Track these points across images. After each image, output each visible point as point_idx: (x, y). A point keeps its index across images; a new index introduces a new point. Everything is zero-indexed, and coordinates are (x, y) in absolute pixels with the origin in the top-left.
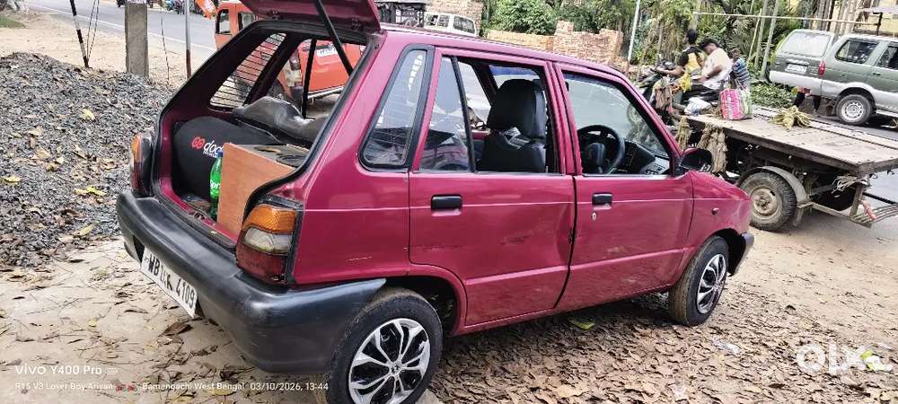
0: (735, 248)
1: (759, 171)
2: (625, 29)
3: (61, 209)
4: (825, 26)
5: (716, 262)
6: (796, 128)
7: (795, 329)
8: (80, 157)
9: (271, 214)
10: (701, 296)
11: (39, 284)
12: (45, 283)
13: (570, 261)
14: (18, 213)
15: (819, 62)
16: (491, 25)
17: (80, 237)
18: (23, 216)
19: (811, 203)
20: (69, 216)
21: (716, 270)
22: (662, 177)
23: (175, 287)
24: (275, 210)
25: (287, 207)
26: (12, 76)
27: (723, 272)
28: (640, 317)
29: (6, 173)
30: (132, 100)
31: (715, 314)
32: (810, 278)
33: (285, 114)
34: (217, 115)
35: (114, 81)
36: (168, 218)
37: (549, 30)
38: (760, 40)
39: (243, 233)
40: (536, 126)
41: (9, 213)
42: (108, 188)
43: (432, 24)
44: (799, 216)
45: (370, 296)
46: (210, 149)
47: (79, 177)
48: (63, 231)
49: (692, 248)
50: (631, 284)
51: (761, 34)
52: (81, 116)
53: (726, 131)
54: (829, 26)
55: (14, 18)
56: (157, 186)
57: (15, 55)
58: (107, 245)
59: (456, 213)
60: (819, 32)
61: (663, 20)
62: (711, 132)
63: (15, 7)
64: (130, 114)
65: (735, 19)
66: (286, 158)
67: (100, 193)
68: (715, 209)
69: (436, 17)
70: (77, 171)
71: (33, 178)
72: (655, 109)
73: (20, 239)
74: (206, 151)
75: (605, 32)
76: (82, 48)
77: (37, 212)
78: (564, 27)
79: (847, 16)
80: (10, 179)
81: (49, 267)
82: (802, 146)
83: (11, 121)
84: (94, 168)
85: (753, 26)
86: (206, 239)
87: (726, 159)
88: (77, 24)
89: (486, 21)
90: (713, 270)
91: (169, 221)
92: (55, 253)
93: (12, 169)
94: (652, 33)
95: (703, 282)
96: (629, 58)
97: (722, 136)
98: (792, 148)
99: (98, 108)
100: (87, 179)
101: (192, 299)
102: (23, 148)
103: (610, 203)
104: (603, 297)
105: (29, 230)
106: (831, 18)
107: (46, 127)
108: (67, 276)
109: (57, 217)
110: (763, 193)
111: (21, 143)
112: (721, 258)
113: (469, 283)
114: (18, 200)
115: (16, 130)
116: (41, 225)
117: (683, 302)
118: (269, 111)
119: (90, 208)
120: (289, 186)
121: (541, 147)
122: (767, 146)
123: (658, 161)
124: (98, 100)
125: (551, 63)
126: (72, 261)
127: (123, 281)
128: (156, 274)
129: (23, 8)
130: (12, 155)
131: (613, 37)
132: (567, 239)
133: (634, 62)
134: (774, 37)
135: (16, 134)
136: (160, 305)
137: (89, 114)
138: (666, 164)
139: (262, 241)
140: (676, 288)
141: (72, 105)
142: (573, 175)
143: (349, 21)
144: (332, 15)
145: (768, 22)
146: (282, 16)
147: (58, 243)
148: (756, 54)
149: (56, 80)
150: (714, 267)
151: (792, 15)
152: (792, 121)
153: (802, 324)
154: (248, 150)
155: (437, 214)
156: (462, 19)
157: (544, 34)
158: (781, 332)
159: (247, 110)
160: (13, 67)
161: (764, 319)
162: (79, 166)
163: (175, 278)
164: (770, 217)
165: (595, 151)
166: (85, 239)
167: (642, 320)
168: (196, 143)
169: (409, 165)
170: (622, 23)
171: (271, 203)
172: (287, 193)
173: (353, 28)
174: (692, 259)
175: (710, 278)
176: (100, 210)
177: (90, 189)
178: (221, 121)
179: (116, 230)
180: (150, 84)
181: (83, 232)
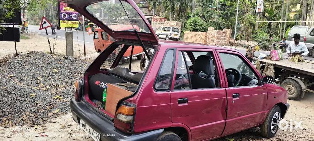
0: (283, 109)
1: (287, 78)
2: (233, 28)
3: (49, 104)
4: (304, 24)
5: (277, 115)
6: (299, 62)
7: (308, 138)
8: (53, 85)
9: (125, 109)
10: (272, 127)
11: (43, 131)
12: (45, 131)
13: (226, 118)
14: (35, 106)
15: (304, 37)
16: (185, 30)
17: (55, 113)
18: (37, 107)
19: (307, 89)
20: (51, 106)
21: (277, 118)
22: (256, 86)
23: (92, 133)
24: (127, 107)
25: (131, 106)
26: (31, 59)
27: (280, 118)
28: (251, 136)
29: (31, 93)
30: (70, 65)
31: (277, 133)
32: (310, 117)
33: (126, 72)
34: (102, 72)
35: (64, 59)
36: (88, 109)
37: (205, 30)
38: (281, 29)
39: (116, 116)
40: (210, 71)
41: (32, 106)
42: (63, 96)
43: (165, 30)
44: (303, 94)
45: (159, 135)
46: (102, 85)
47: (54, 92)
48: (50, 112)
49: (268, 110)
50: (247, 125)
51: (281, 27)
52: (53, 71)
53: (274, 65)
54: (306, 24)
55: (26, 36)
56: (84, 98)
57: (32, 52)
58: (64, 116)
59: (186, 104)
60: (302, 26)
61: (245, 25)
62: (269, 65)
63: (26, 32)
64: (69, 70)
65: (271, 22)
66: (129, 88)
67: (61, 98)
68: (275, 96)
69: (166, 28)
70: (53, 91)
71: (39, 94)
72: (247, 58)
73: (36, 116)
74: (100, 85)
75: (225, 30)
76: (50, 46)
77: (41, 106)
78: (210, 29)
79: (312, 19)
80: (32, 95)
81: (46, 125)
82: (302, 69)
83: (31, 75)
84: (58, 89)
85: (278, 24)
86: (102, 117)
87: (275, 75)
88: (48, 38)
89: (183, 28)
90: (276, 118)
91: (89, 110)
92: (47, 119)
93: (33, 91)
94: (242, 29)
95: (272, 122)
96: (235, 38)
97: (272, 67)
98: (299, 70)
99: (59, 68)
100: (56, 93)
101: (98, 137)
102: (35, 83)
103: (239, 97)
104: (238, 130)
105: (39, 112)
106: (306, 21)
107: (43, 76)
108: (52, 127)
109: (48, 107)
110: (289, 86)
111: (34, 82)
112: (278, 114)
113: (191, 128)
114: (35, 102)
115: (33, 78)
116: (42, 110)
117: (266, 130)
118: (120, 71)
119: (58, 103)
120: (131, 99)
121: (213, 78)
122: (289, 69)
123: (254, 80)
124: (59, 66)
125: (215, 50)
126: (53, 122)
127: (70, 129)
128: (85, 128)
129: (29, 32)
130: (32, 86)
131: (229, 31)
132: (224, 111)
133: (236, 39)
134: (286, 28)
135: (33, 79)
136: (84, 138)
137: (56, 71)
138: (257, 81)
139: (123, 118)
140: (263, 125)
141: (50, 68)
142: (225, 88)
143: (147, 41)
144: (143, 40)
145: (283, 23)
146: (124, 40)
147: (48, 116)
148: (280, 34)
149: (45, 60)
150: (276, 116)
151: (292, 20)
152: (297, 60)
153: (310, 136)
154: (115, 85)
155: (180, 105)
156: (175, 28)
157: (204, 31)
158: (302, 139)
159: (113, 71)
160: (32, 56)
161: (295, 134)
162: (53, 88)
163: (92, 130)
164: (293, 94)
165: (231, 77)
166: (57, 114)
167: (251, 137)
168: (97, 83)
169: (170, 89)
170: (231, 27)
171: (125, 105)
172: (130, 101)
173: (149, 44)
174: (268, 114)
175: (275, 121)
176: (61, 104)
177: (58, 96)
178: (104, 74)
179: (67, 111)
180: (75, 59)
181: (56, 112)
